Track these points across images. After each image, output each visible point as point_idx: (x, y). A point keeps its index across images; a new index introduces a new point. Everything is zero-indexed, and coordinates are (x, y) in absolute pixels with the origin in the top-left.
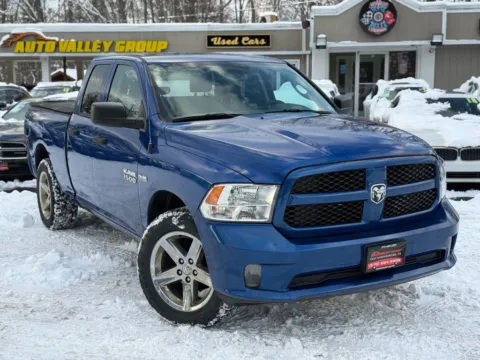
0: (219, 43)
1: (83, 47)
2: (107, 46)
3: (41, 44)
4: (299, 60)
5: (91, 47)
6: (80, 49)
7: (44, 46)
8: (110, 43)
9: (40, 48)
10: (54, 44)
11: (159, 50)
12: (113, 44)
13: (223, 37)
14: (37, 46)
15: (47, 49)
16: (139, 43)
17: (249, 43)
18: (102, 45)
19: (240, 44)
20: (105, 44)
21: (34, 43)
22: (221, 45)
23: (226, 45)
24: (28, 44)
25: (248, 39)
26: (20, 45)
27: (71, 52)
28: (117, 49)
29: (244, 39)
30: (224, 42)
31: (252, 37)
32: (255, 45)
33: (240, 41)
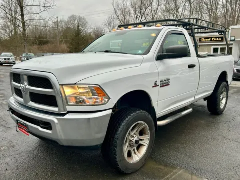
22: (204, 41)
31: (216, 38)
33: (211, 39)
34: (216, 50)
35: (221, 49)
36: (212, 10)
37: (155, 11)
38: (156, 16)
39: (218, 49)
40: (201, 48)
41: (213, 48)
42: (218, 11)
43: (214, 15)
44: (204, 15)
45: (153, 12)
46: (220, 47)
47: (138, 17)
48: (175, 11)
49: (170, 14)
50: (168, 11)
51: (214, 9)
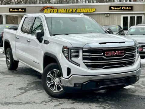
0: (114, 9)
1: (66, 11)
2: (74, 11)
3: (52, 10)
4: (143, 15)
5: (69, 11)
6: (65, 12)
7: (53, 10)
8: (75, 9)
9: (52, 12)
10: (57, 10)
11: (92, 12)
12: (76, 10)
13: (115, 7)
14: (51, 10)
15: (54, 12)
16: (85, 9)
17: (125, 9)
18: (73, 10)
19: (121, 9)
20: (74, 10)
21: (50, 10)
22: (114, 10)
23: (116, 10)
24: (48, 10)
25: (124, 7)
26: (45, 11)
27: (62, 13)
28: (78, 11)
29: (123, 7)
30: (115, 9)
31: (126, 7)
32: (127, 9)
33: (121, 8)
34: (125, 19)
40: (111, 16)
41: (122, 16)
46: (129, 16)
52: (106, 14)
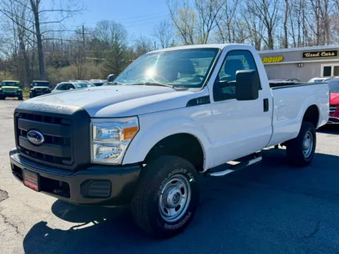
0: (309, 56)
11: (278, 61)
13: (311, 53)
17: (325, 55)
23: (312, 57)
25: (324, 53)
29: (322, 53)
31: (327, 52)
32: (329, 56)
33: (320, 54)
34: (327, 71)
35: (335, 67)
36: (320, 8)
37: (231, 11)
38: (233, 19)
39: (330, 68)
40: (305, 66)
41: (322, 66)
42: (328, 9)
43: (322, 15)
44: (307, 16)
45: (228, 12)
46: (333, 66)
47: (207, 21)
48: (262, 11)
49: (255, 14)
50: (251, 10)
51: (322, 6)
52: (298, 63)
